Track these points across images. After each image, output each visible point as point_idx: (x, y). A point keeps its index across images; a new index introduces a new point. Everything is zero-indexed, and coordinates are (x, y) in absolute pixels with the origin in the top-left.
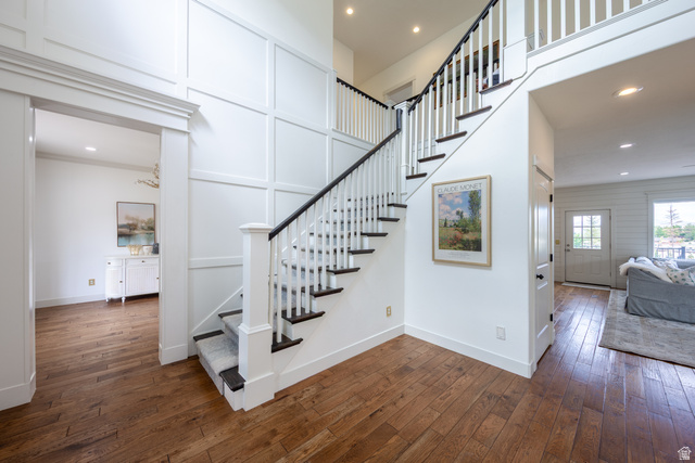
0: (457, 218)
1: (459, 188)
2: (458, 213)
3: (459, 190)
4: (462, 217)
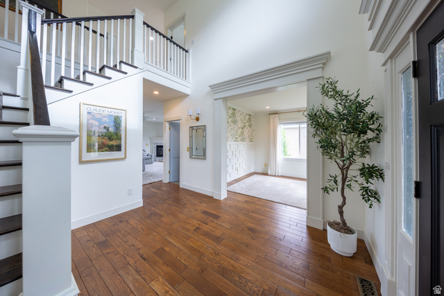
0: (105, 131)
1: (106, 112)
2: (105, 127)
3: (106, 113)
4: (108, 130)
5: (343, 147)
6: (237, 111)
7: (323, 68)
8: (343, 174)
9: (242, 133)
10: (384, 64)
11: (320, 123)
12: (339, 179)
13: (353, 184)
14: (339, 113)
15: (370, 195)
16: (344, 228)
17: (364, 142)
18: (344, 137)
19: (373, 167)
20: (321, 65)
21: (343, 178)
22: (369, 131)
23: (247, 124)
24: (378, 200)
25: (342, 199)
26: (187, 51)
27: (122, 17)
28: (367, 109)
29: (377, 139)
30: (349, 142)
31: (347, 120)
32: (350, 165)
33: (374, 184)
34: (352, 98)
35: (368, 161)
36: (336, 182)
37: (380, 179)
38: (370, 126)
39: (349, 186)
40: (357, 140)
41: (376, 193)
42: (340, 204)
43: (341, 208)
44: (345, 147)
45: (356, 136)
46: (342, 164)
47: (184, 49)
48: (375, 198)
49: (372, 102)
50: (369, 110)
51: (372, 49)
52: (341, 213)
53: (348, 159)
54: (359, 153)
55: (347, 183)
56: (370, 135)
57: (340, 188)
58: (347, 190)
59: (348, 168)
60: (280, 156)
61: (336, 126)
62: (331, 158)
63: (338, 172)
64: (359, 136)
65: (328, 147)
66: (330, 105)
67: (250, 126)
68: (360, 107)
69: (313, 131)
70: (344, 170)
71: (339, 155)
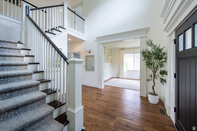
5: (154, 64)
6: (106, 48)
7: (146, 33)
8: (154, 74)
9: (108, 58)
10: (168, 37)
11: (146, 55)
12: (153, 76)
13: (157, 77)
14: (153, 52)
15: (163, 81)
16: (154, 94)
17: (161, 62)
18: (154, 61)
19: (164, 71)
20: (146, 32)
21: (154, 75)
22: (163, 59)
23: (109, 54)
24: (166, 83)
25: (153, 84)
26: (84, 20)
27: (59, 6)
28: (162, 51)
29: (165, 61)
30: (156, 62)
31: (156, 55)
32: (156, 71)
33: (164, 77)
34: (158, 47)
35: (163, 69)
36: (152, 77)
37: (166, 75)
38: (163, 57)
39: (156, 78)
40: (159, 61)
41: (165, 80)
42: (153, 85)
43: (153, 87)
44: (155, 64)
45: (159, 60)
46: (153, 70)
47: (83, 19)
48: (165, 82)
49: (164, 49)
50: (163, 51)
51: (164, 31)
52: (153, 89)
53: (156, 68)
54: (160, 66)
55: (155, 77)
56: (163, 60)
57: (153, 79)
58: (155, 79)
59: (156, 72)
60: (125, 69)
61: (152, 56)
62: (150, 68)
63: (152, 73)
64: (160, 60)
65: (149, 64)
66: (150, 49)
67: (111, 55)
68: (160, 50)
69: (143, 58)
70: (154, 72)
71: (153, 67)
